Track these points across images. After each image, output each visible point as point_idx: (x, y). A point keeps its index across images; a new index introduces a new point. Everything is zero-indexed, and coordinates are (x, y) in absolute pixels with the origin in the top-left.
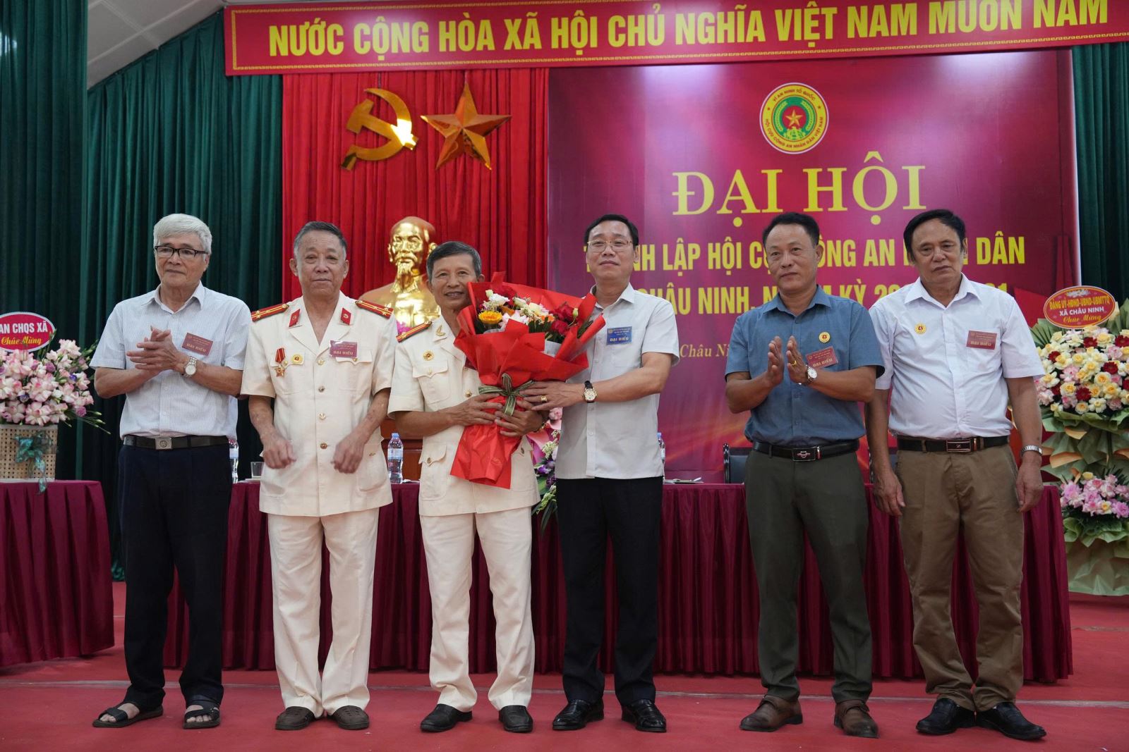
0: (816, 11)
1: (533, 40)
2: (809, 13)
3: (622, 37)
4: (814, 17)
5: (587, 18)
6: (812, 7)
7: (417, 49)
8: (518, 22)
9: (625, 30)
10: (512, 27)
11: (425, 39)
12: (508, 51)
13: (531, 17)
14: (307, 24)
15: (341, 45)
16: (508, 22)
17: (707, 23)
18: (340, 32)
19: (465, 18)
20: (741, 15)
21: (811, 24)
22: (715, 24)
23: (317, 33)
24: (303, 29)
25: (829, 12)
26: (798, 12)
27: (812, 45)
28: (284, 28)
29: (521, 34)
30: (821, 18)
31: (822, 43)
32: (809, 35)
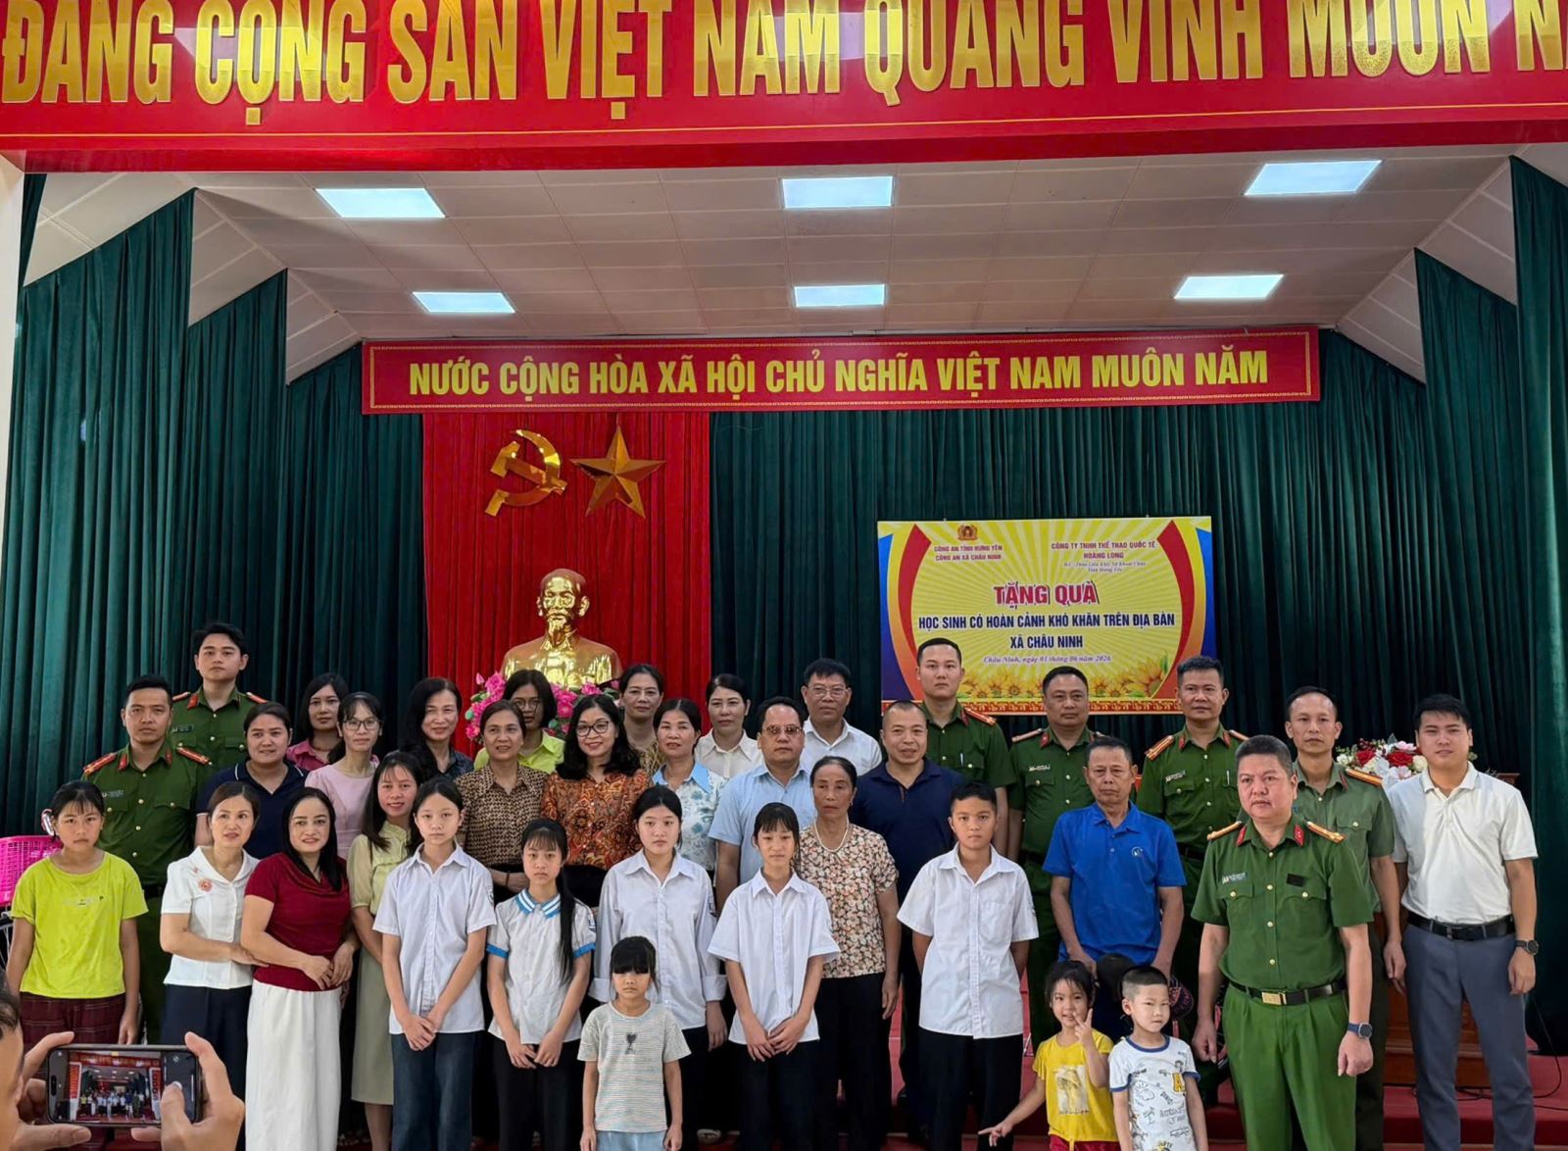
0: (979, 362)
1: (688, 383)
2: (972, 362)
3: (780, 382)
4: (977, 368)
5: (745, 361)
6: (974, 357)
7: (567, 391)
8: (672, 365)
9: (783, 376)
10: (666, 370)
11: (575, 380)
12: (661, 394)
13: (685, 360)
14: (451, 362)
15: (486, 385)
16: (662, 365)
17: (867, 371)
18: (486, 371)
19: (617, 360)
20: (902, 363)
21: (973, 374)
22: (876, 372)
23: (460, 371)
24: (446, 367)
25: (992, 363)
26: (960, 362)
27: (975, 395)
28: (426, 366)
29: (676, 376)
30: (983, 369)
31: (984, 393)
32: (972, 385)
